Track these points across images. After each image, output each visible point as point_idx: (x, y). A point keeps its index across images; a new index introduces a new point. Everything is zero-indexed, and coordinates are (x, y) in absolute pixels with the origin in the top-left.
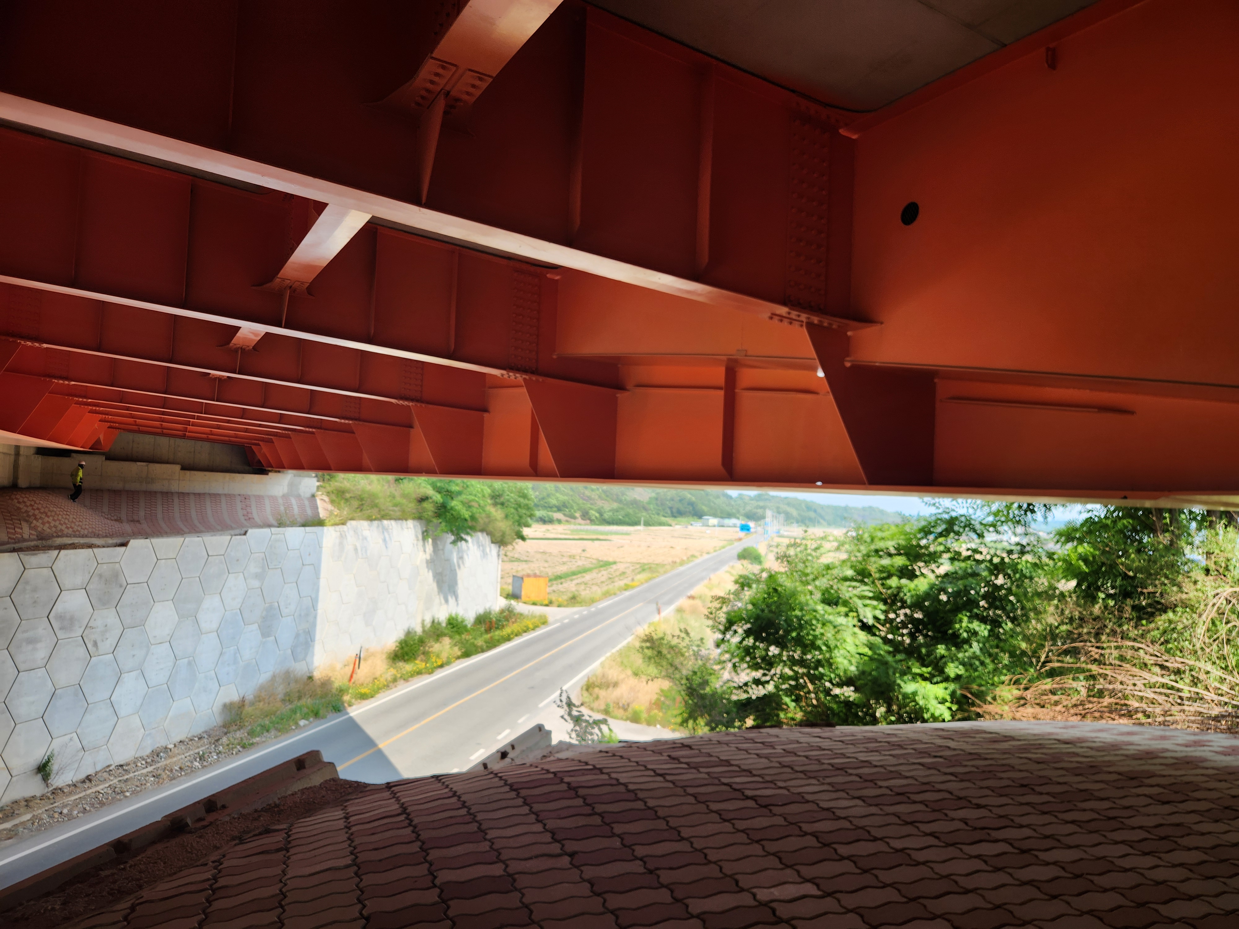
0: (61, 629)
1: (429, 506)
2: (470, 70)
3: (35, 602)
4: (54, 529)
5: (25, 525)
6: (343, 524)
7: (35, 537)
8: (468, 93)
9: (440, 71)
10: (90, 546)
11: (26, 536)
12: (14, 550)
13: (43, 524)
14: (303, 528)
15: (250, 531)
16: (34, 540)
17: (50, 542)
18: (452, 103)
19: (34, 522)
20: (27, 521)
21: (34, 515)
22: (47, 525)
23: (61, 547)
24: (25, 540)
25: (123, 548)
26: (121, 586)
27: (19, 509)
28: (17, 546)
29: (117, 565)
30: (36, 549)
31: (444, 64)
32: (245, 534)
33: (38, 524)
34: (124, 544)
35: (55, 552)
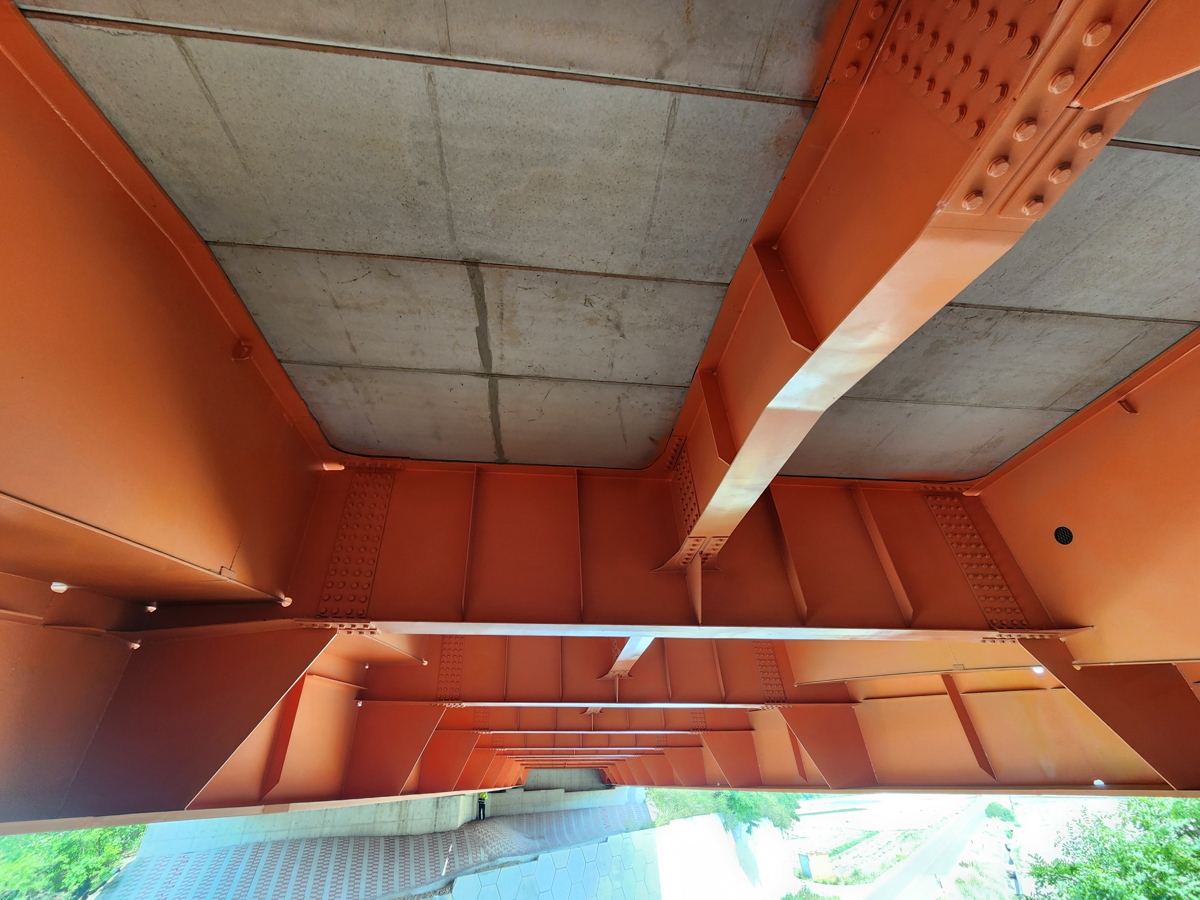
2: (714, 537)
4: (497, 851)
5: (482, 850)
6: (668, 823)
8: (714, 549)
9: (696, 543)
10: (517, 863)
11: (482, 859)
12: (476, 872)
13: (492, 848)
15: (609, 838)
16: (487, 862)
17: (495, 863)
18: (705, 557)
19: (487, 847)
20: (483, 847)
21: (487, 841)
22: (494, 848)
23: (502, 866)
24: (482, 863)
25: (535, 862)
27: (479, 837)
28: (478, 868)
29: (533, 876)
30: (488, 868)
31: (698, 539)
32: (606, 841)
33: (489, 848)
34: (536, 859)
35: (497, 870)
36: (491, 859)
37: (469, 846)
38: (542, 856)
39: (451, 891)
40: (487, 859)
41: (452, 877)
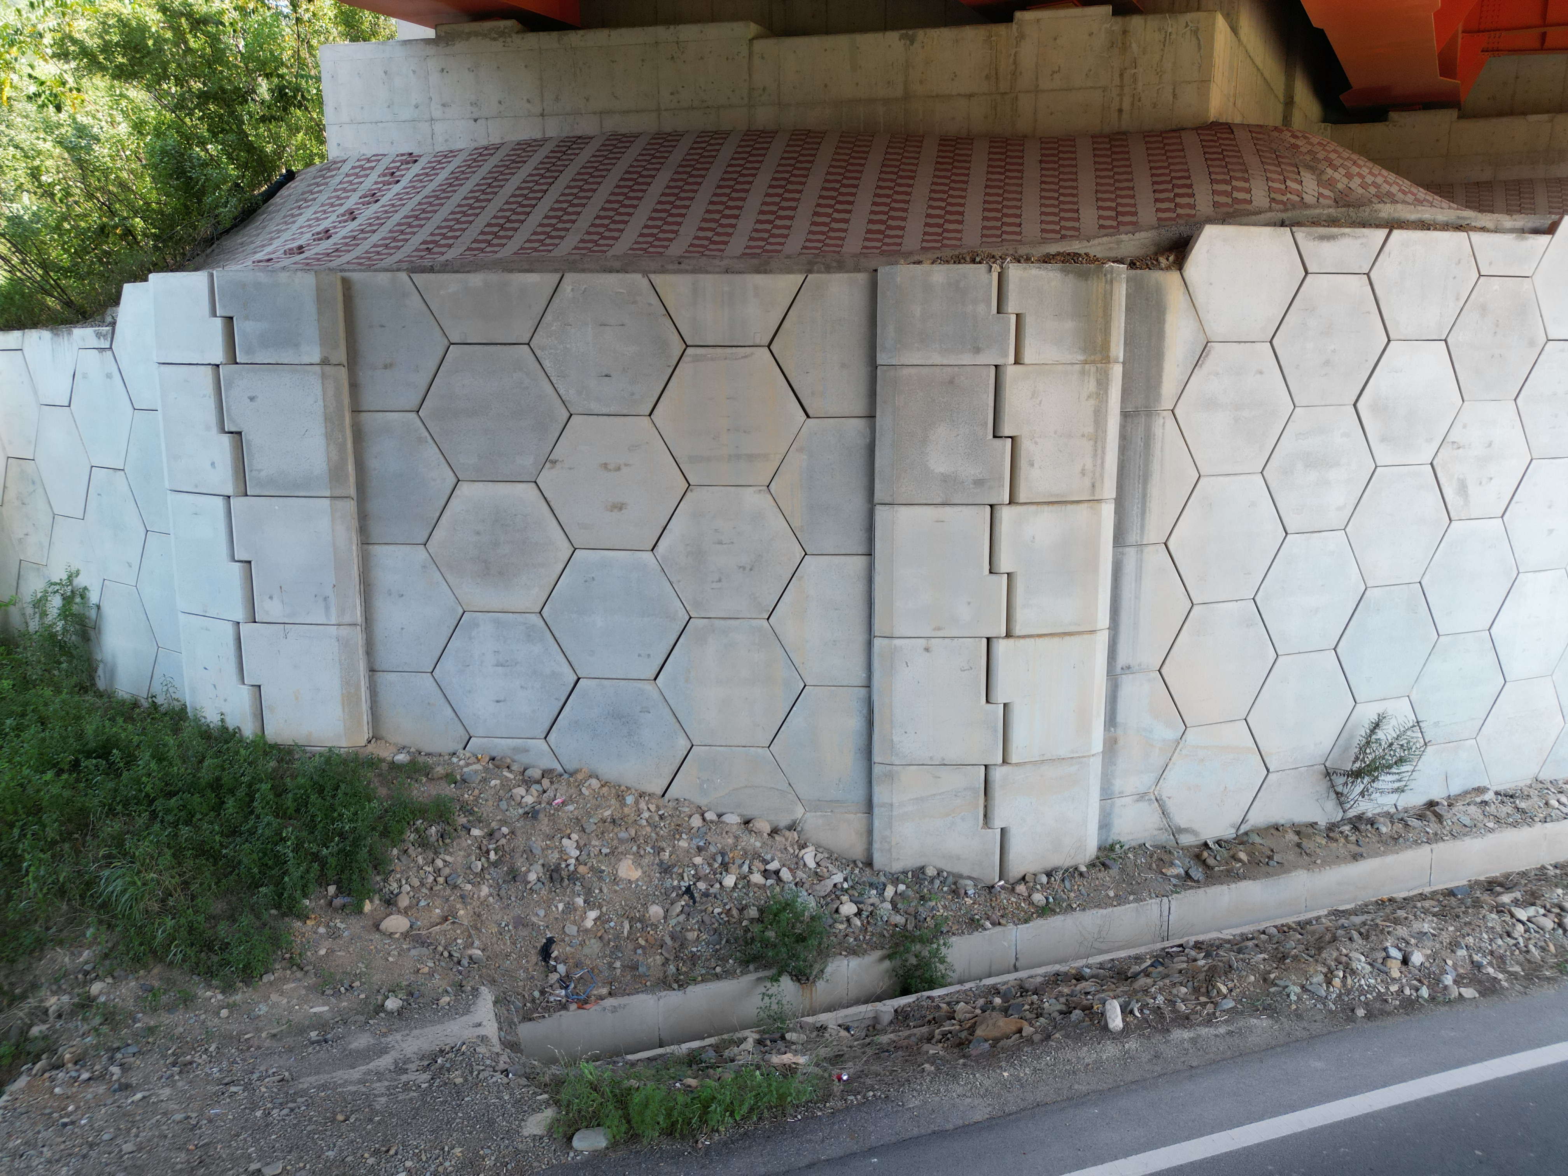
0: (1383, 440)
3: (1327, 363)
4: (1373, 190)
5: (1308, 177)
7: (1330, 202)
10: (1460, 227)
11: (1309, 199)
12: (1277, 223)
13: (1349, 176)
17: (1366, 213)
19: (1329, 171)
20: (1312, 169)
21: (1326, 159)
22: (1357, 180)
23: (1392, 225)
24: (1307, 206)
25: (1544, 239)
26: (1532, 343)
27: (1295, 146)
28: (1290, 214)
29: (1526, 284)
30: (1332, 222)
33: (1337, 176)
35: (1377, 234)
36: (1343, 200)
37: (1252, 160)
39: (1179, 264)
41: (1185, 231)
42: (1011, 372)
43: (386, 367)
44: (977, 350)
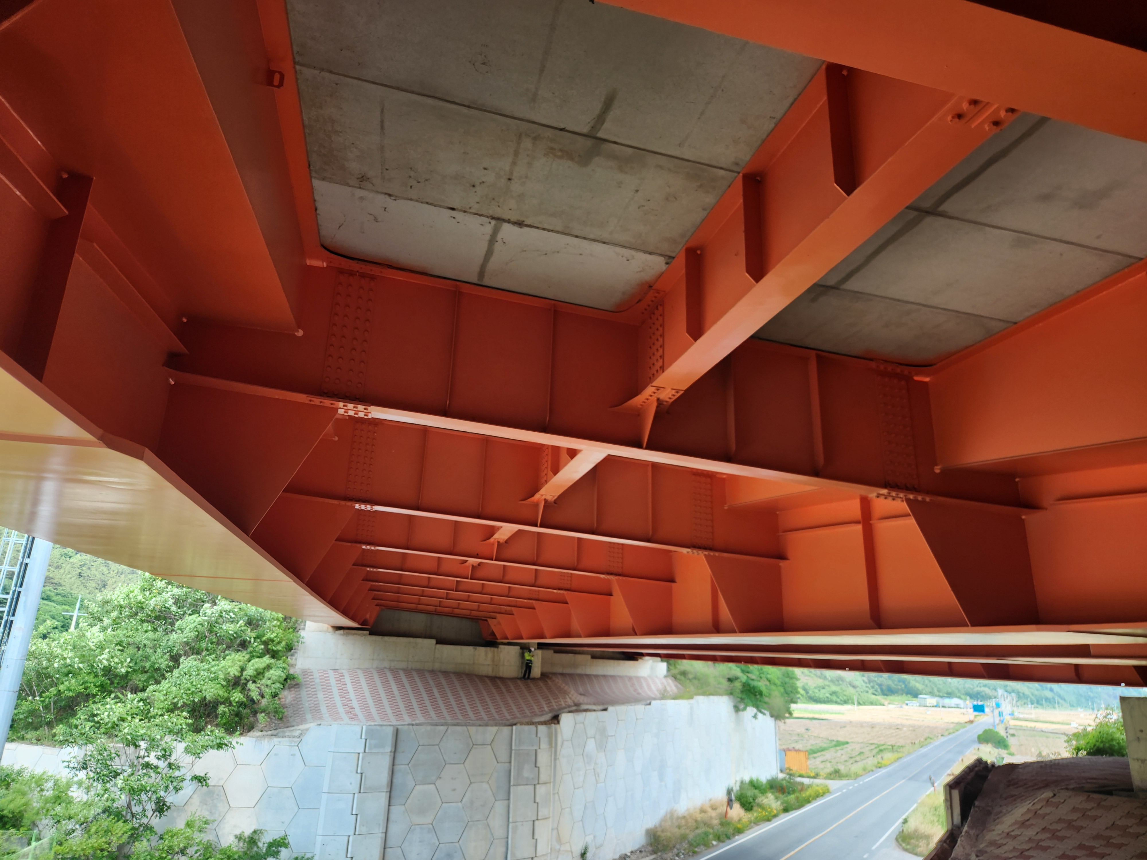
0: (587, 763)
1: (738, 685)
3: (579, 745)
4: (576, 700)
5: (566, 697)
6: (692, 698)
10: (594, 710)
11: (570, 704)
12: (570, 712)
13: (572, 696)
14: (673, 701)
15: (653, 702)
16: (574, 706)
17: (579, 708)
19: (568, 695)
20: (566, 694)
21: (566, 691)
23: (586, 710)
25: (605, 712)
26: (606, 737)
28: (571, 709)
29: (604, 723)
30: (577, 711)
32: (650, 704)
33: (570, 696)
34: (606, 710)
35: (584, 713)
36: (576, 705)
37: (555, 691)
38: (610, 708)
39: (558, 723)
40: (572, 704)
41: (556, 713)
42: (539, 751)
43: (403, 752)
44: (533, 746)
